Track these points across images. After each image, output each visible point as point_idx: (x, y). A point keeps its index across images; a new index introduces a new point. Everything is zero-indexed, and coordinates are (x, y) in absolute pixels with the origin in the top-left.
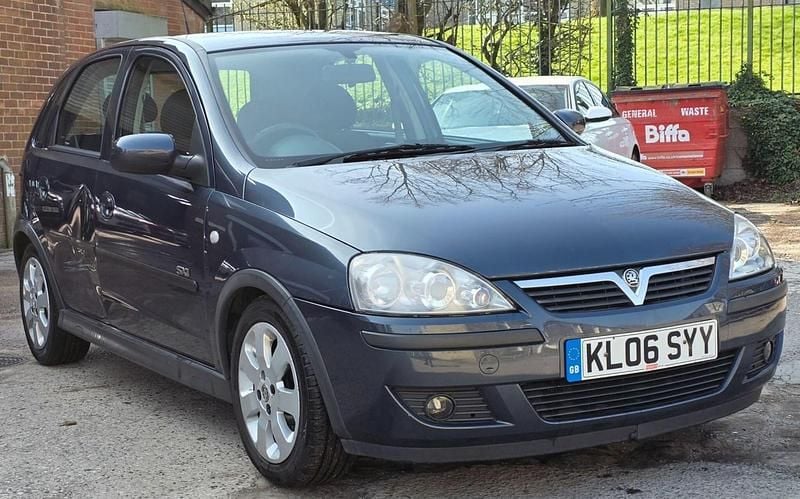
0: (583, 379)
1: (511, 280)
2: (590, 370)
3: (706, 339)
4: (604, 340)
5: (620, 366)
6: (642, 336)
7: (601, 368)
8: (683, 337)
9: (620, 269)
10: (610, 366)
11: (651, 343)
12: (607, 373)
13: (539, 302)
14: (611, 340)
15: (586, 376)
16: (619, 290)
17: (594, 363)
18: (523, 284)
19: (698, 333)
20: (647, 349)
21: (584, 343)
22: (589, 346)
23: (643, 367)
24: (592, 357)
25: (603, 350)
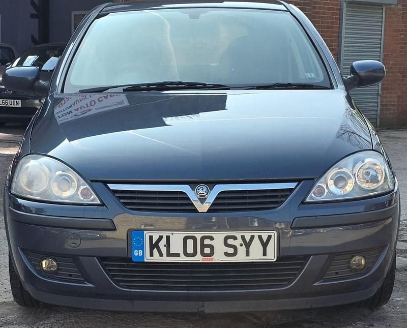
0: (146, 261)
1: (105, 183)
2: (152, 255)
3: (265, 245)
4: (165, 234)
5: (178, 255)
6: (199, 235)
7: (161, 255)
8: (240, 241)
9: (193, 184)
10: (169, 254)
11: (207, 242)
12: (165, 259)
13: (122, 201)
14: (170, 235)
15: (148, 259)
16: (188, 199)
17: (155, 251)
18: (113, 187)
19: (256, 240)
20: (203, 246)
21: (147, 235)
22: (151, 238)
23: (199, 259)
24: (154, 246)
25: (164, 241)
